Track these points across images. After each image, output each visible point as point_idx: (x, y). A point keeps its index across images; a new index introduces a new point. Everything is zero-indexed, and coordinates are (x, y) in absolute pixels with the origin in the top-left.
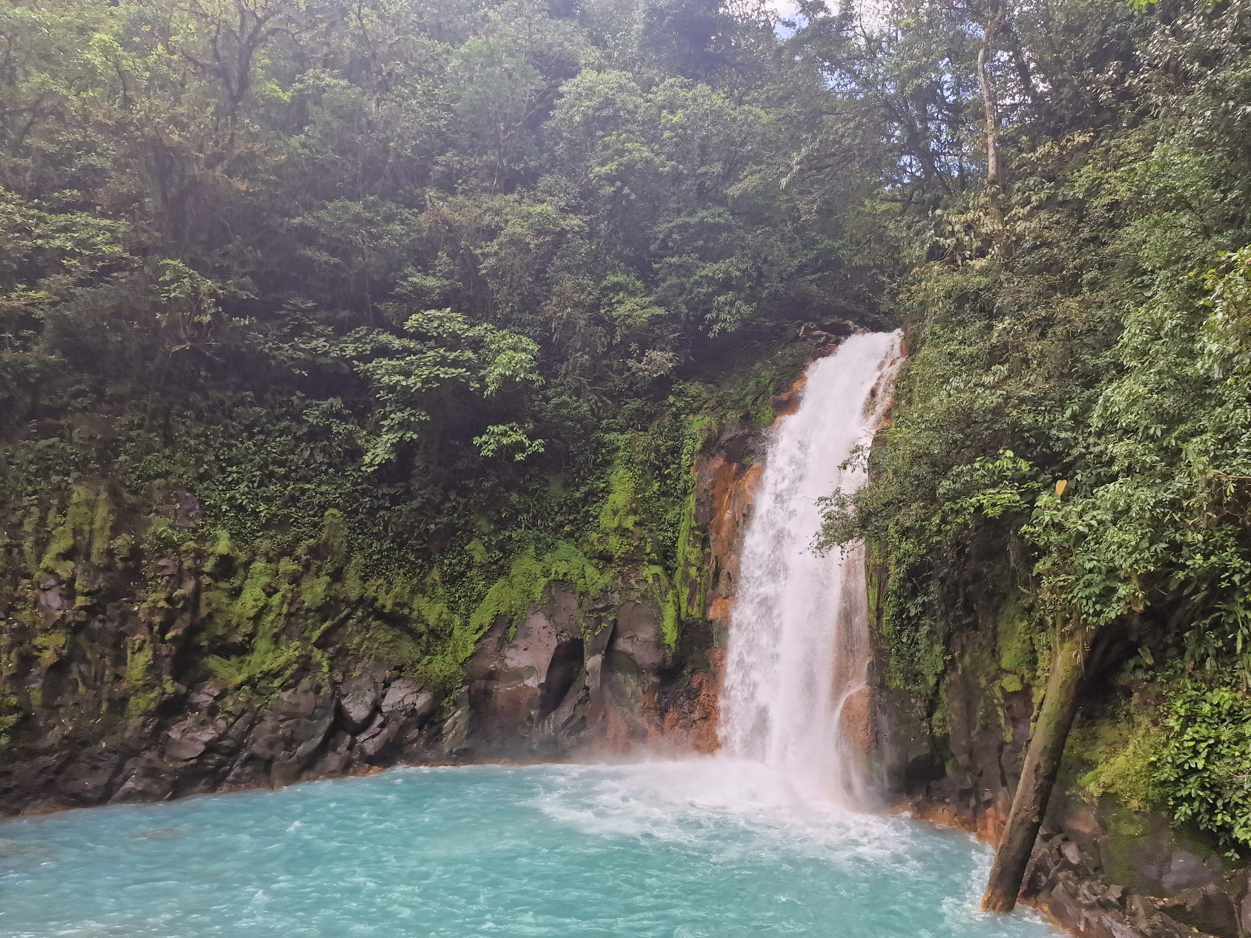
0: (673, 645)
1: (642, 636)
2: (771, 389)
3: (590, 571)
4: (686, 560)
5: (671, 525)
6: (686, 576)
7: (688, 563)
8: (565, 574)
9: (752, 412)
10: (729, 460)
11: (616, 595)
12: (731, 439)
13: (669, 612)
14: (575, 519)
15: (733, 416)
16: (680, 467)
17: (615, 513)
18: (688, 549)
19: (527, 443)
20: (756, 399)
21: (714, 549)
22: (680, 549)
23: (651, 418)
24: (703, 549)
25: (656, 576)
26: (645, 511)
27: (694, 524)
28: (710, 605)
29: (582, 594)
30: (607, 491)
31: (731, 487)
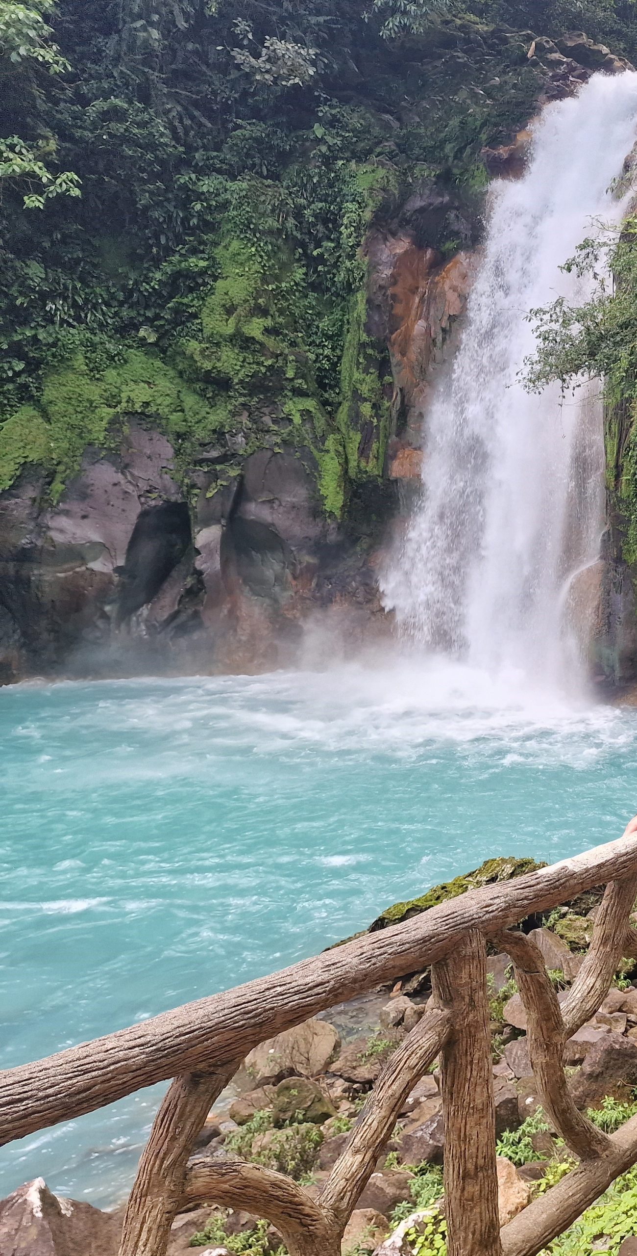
0: (338, 513)
1: (288, 499)
2: (483, 137)
3: (190, 400)
4: (355, 392)
5: (329, 338)
6: (355, 416)
7: (357, 397)
8: (146, 404)
9: (456, 171)
10: (420, 244)
11: (240, 438)
12: (422, 210)
13: (330, 466)
14: (157, 317)
15: (425, 171)
16: (338, 246)
17: (230, 310)
18: (357, 375)
19: (46, 176)
20: (461, 150)
21: (399, 377)
22: (345, 374)
23: (284, 158)
24: (381, 377)
25: (306, 414)
26: (281, 312)
27: (364, 337)
28: (394, 457)
29: (179, 435)
30: (213, 273)
31: (424, 287)
